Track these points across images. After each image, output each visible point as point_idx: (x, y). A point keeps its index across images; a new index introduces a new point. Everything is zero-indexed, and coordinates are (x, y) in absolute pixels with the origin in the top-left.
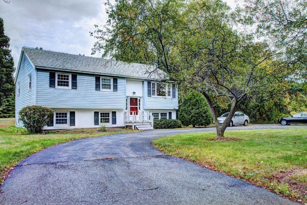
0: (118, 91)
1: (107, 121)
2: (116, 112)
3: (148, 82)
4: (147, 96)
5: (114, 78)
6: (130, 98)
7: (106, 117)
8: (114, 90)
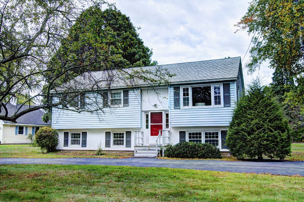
0: (129, 106)
1: (120, 143)
2: (131, 132)
3: (174, 88)
4: (173, 108)
5: (124, 90)
6: (151, 113)
7: (119, 138)
8: (125, 105)
